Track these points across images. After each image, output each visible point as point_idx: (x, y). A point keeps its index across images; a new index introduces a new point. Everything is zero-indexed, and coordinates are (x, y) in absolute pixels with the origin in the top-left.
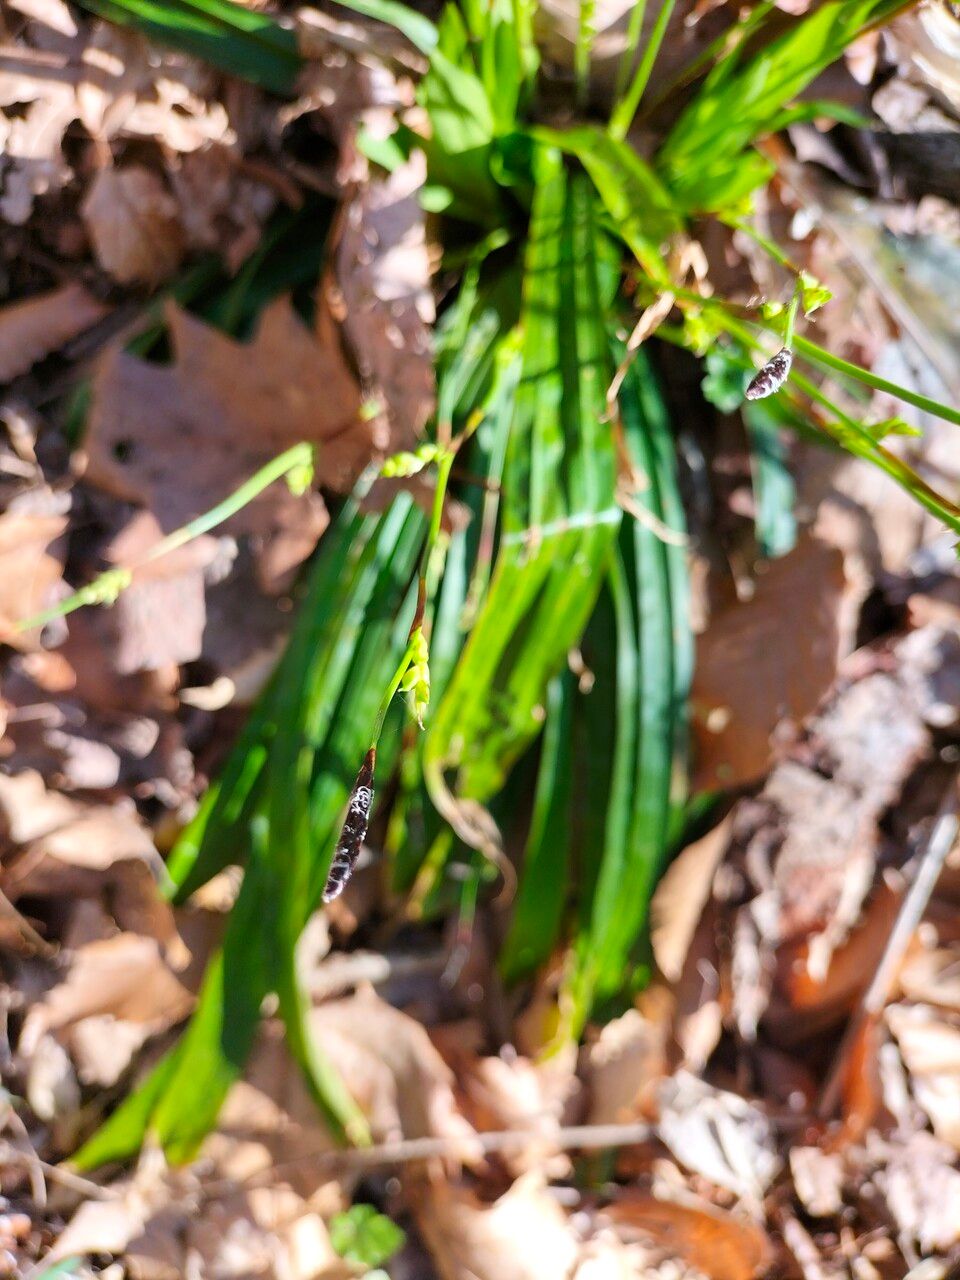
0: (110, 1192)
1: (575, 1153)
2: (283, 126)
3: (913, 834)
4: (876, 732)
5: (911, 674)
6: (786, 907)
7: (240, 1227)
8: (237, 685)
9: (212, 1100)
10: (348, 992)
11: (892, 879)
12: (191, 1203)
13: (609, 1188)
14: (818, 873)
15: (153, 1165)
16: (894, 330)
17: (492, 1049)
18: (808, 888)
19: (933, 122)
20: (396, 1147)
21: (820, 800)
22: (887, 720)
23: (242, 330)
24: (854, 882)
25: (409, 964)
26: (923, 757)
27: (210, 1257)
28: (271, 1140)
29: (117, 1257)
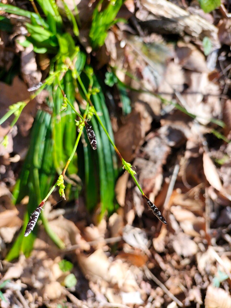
0: (14, 264)
1: (109, 244)
2: (11, 39)
3: (170, 170)
4: (157, 149)
5: (163, 136)
6: (143, 188)
7: (41, 269)
8: (21, 157)
9: (32, 243)
10: (57, 218)
11: (167, 180)
12: (31, 265)
13: (117, 251)
14: (149, 180)
15: (23, 258)
16: (147, 64)
17: (88, 225)
18: (148, 184)
19: (151, 18)
20: (70, 247)
21: (147, 165)
22: (160, 146)
23: (10, 83)
24: (158, 181)
25: (69, 210)
26: (170, 153)
27: (36, 275)
28: (46, 250)
29: (19, 278)
